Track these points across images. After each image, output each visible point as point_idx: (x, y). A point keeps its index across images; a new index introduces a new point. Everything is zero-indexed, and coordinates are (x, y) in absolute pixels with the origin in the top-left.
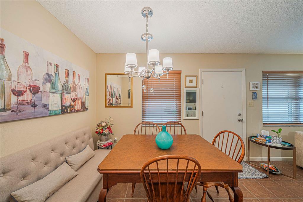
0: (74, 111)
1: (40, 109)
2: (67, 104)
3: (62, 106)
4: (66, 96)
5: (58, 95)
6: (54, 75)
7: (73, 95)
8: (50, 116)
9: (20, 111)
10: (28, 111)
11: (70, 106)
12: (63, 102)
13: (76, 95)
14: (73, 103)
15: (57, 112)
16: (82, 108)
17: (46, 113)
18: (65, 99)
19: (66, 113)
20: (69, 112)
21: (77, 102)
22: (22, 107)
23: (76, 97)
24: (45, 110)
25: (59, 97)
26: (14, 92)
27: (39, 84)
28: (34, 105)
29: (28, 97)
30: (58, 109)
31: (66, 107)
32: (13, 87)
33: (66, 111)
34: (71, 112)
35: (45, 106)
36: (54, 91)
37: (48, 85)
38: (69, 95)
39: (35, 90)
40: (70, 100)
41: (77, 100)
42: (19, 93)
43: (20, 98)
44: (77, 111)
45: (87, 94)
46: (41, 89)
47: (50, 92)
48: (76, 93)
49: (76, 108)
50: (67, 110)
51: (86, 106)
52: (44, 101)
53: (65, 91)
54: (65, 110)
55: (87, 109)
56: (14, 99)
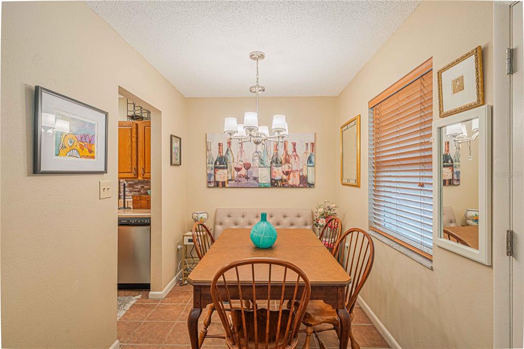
0: (287, 186)
1: (251, 181)
2: (278, 177)
3: (272, 179)
4: (275, 169)
5: (267, 169)
6: (262, 151)
7: (285, 168)
8: (259, 187)
9: (239, 181)
10: (243, 182)
11: (281, 180)
12: (272, 176)
13: (289, 167)
14: (285, 177)
15: (266, 185)
16: (300, 184)
17: (255, 185)
18: (275, 172)
19: (276, 186)
20: (280, 187)
21: (291, 175)
22: (240, 179)
23: (290, 170)
24: (255, 182)
25: (268, 171)
26: (235, 168)
27: (250, 161)
28: (247, 178)
29: (243, 172)
30: (268, 182)
31: (276, 181)
32: (235, 166)
33: (276, 184)
34: (283, 186)
35: (255, 179)
36: (262, 165)
37: (257, 161)
38: (280, 168)
39: (247, 167)
40: (282, 173)
41: (292, 173)
42: (238, 170)
43: (239, 173)
44: (293, 186)
45: (311, 165)
46: (252, 166)
47: (259, 167)
48: (290, 165)
49: (290, 182)
50: (278, 184)
51: (310, 180)
52: (254, 175)
53: (274, 164)
54: (274, 184)
55: (311, 185)
56: (236, 173)
